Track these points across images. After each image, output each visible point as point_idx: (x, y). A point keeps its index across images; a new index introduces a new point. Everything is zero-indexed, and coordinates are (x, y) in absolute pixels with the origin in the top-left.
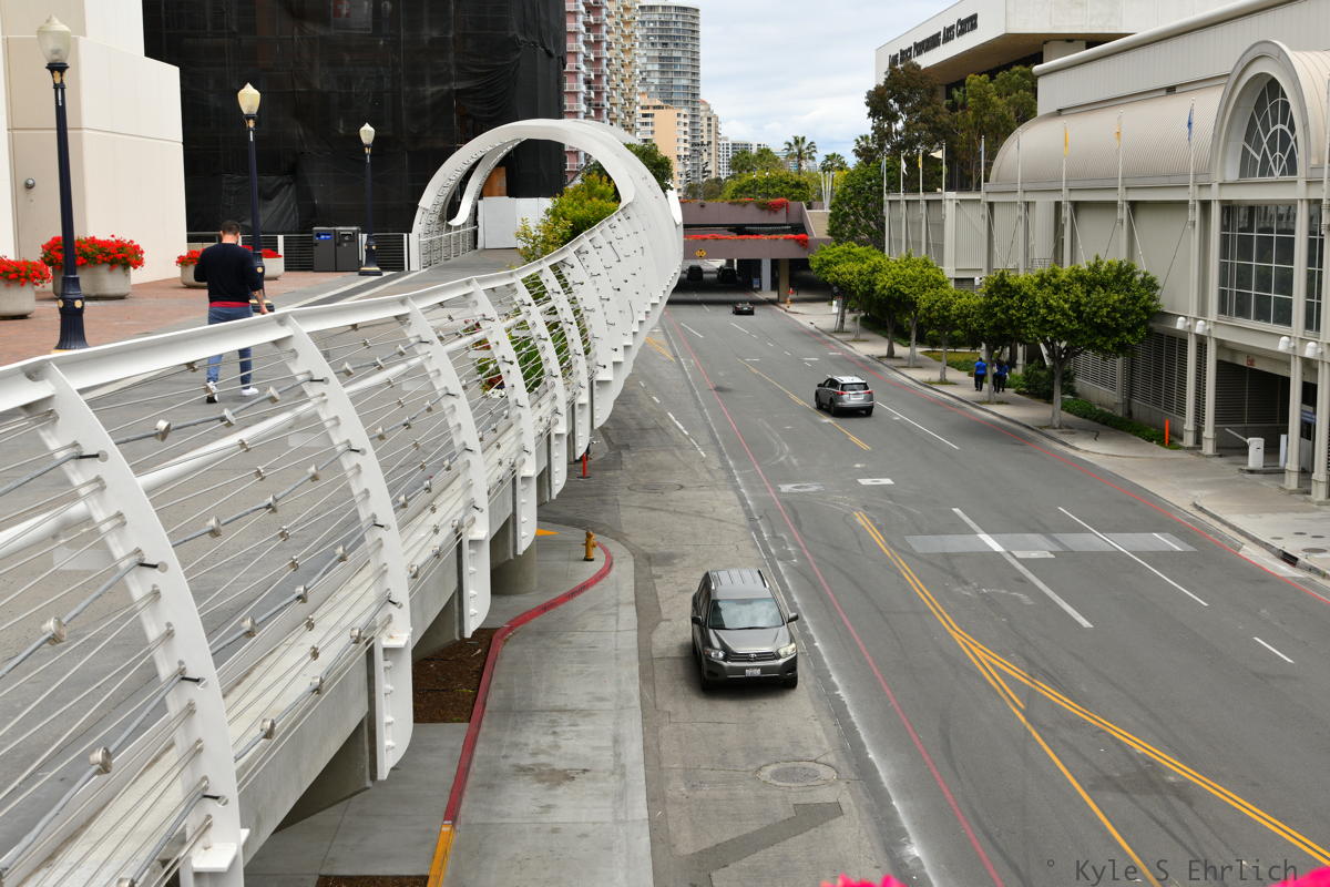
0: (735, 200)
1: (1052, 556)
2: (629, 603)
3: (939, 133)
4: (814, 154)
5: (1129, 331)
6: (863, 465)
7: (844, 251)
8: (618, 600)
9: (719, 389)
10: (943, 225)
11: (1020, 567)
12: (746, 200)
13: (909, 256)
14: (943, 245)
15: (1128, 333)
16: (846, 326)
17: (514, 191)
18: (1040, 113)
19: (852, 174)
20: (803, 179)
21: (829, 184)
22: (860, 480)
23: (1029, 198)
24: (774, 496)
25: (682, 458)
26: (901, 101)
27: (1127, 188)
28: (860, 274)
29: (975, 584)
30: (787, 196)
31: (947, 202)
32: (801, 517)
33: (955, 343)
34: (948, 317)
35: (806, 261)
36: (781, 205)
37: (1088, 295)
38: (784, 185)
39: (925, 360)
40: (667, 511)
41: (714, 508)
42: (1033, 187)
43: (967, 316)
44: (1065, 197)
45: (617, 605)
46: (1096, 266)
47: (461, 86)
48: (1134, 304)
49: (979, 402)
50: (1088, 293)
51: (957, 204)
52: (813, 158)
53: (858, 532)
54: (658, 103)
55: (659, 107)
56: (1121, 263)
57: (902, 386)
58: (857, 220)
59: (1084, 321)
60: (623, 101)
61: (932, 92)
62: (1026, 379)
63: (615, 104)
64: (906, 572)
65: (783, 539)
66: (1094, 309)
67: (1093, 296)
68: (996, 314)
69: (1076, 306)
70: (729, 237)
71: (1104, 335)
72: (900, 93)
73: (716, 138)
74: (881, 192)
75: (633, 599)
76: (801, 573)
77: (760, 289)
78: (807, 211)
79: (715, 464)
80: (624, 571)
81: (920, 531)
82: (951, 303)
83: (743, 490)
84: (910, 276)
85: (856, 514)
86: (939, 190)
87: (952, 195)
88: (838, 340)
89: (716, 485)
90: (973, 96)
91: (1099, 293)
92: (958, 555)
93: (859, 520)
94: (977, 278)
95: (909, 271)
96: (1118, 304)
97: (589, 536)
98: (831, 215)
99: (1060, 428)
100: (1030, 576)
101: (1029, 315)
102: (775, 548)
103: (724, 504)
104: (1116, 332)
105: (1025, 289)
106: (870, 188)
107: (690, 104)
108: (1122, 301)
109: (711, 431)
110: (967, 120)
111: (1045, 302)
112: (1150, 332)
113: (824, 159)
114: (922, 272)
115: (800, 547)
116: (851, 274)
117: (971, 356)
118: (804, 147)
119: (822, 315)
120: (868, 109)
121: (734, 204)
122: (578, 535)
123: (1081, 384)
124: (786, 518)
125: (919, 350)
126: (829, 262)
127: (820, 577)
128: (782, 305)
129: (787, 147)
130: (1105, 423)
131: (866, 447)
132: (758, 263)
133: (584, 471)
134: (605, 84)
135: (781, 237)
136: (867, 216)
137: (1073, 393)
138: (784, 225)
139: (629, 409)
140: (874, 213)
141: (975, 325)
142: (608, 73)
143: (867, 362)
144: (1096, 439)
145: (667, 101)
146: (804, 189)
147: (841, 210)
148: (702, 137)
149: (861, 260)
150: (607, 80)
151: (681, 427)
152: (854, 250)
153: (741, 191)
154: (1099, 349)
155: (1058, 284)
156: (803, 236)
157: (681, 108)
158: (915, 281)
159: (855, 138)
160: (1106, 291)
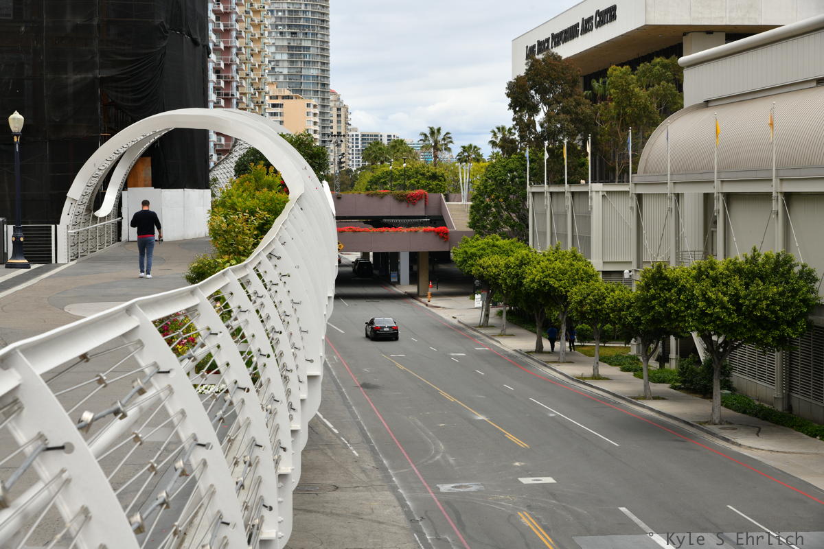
0: (371, 192)
3: (584, 125)
4: (450, 145)
6: (522, 464)
7: (487, 244)
9: (365, 386)
10: (590, 217)
12: (383, 192)
13: (556, 249)
14: (589, 238)
15: (788, 327)
16: (491, 321)
18: (687, 102)
20: (438, 171)
21: (465, 174)
22: (520, 479)
23: (678, 190)
24: (432, 494)
25: (333, 458)
26: (543, 92)
27: (782, 180)
28: (507, 266)
30: (423, 188)
31: (594, 193)
32: (463, 518)
33: (605, 337)
34: (601, 310)
36: (420, 197)
37: (747, 288)
38: (420, 177)
40: (324, 512)
41: (373, 510)
42: (683, 178)
43: (621, 310)
44: (717, 189)
46: (754, 258)
48: (793, 297)
49: (634, 398)
50: (747, 286)
51: (604, 196)
52: (449, 150)
53: (524, 533)
54: (287, 93)
55: (288, 97)
56: (778, 255)
57: (553, 381)
58: (499, 212)
59: (744, 314)
60: (252, 91)
61: (574, 83)
62: (680, 374)
63: (245, 94)
66: (754, 302)
67: (752, 289)
68: (654, 307)
69: (735, 299)
70: (365, 229)
71: (764, 329)
72: (541, 84)
73: (346, 129)
74: (523, 184)
77: (398, 282)
78: (446, 203)
79: (369, 464)
81: (589, 532)
83: (401, 491)
84: (559, 269)
85: (520, 514)
86: (583, 182)
87: (598, 187)
88: (484, 335)
89: (372, 486)
90: (615, 87)
91: (758, 285)
93: (524, 520)
94: (626, 271)
95: (558, 264)
96: (777, 297)
98: (472, 207)
99: (721, 424)
101: (687, 308)
103: (383, 505)
104: (776, 325)
105: (682, 282)
106: (512, 179)
107: (320, 95)
108: (781, 294)
109: (362, 429)
110: (609, 112)
111: (704, 295)
112: (810, 325)
113: (460, 150)
114: (572, 265)
116: (496, 267)
117: (624, 351)
118: (440, 138)
119: (465, 310)
120: (509, 100)
121: (376, 195)
123: (737, 378)
124: (448, 519)
126: (473, 255)
128: (423, 300)
129: (423, 137)
130: (765, 419)
131: (523, 444)
132: (395, 256)
134: (234, 74)
135: (421, 229)
136: (508, 208)
137: (730, 387)
138: (423, 217)
140: (517, 205)
141: (630, 319)
142: (238, 62)
143: (515, 357)
144: (758, 436)
145: (296, 91)
146: (440, 181)
147: (483, 202)
148: (332, 128)
149: (507, 253)
150: (237, 70)
151: (331, 426)
152: (497, 243)
153: (376, 183)
154: (759, 343)
155: (717, 277)
156: (443, 228)
157: (310, 98)
158: (564, 274)
159: (491, 130)
160: (764, 283)
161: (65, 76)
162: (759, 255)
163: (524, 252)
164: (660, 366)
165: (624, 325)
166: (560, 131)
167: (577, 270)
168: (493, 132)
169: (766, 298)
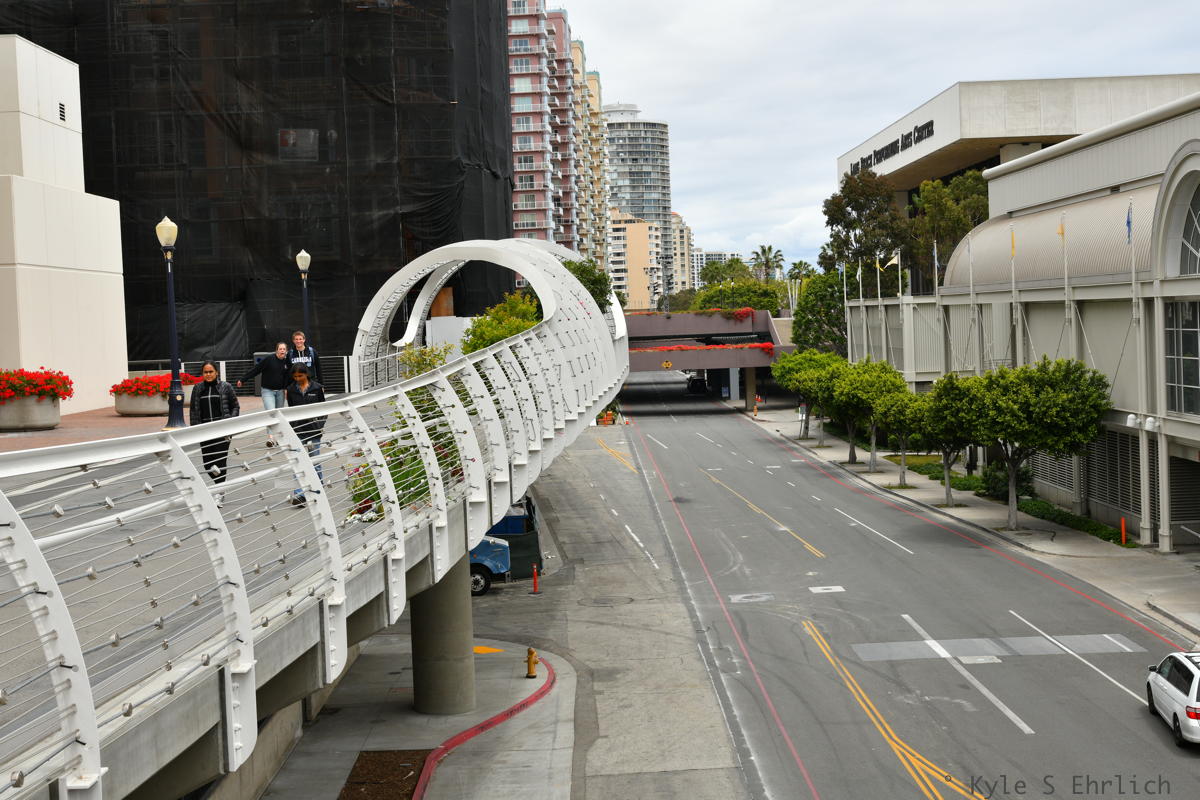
0: (703, 311)
1: (1000, 661)
2: (567, 721)
3: (899, 238)
4: (781, 263)
5: (1080, 430)
6: (816, 573)
7: (805, 358)
8: (556, 717)
9: (678, 500)
10: (902, 329)
11: (965, 673)
12: (712, 310)
13: (868, 361)
14: (902, 349)
15: (1080, 432)
16: (811, 433)
17: (459, 312)
18: (993, 213)
19: (814, 283)
20: (769, 288)
21: (794, 294)
22: (811, 589)
23: (982, 300)
24: (723, 606)
25: (635, 571)
26: (859, 208)
27: (1074, 288)
28: (819, 380)
29: (918, 692)
30: (755, 306)
31: (905, 306)
32: (748, 628)
33: (916, 446)
34: (904, 421)
35: (768, 370)
36: (746, 315)
37: (1037, 396)
38: (751, 294)
39: (885, 465)
40: (615, 625)
41: (662, 621)
42: (985, 289)
43: (921, 420)
44: (1016, 298)
45: (556, 722)
46: (1044, 366)
47: (406, 209)
48: (1083, 403)
49: (936, 506)
50: (1037, 393)
51: (914, 308)
52: (781, 267)
53: (804, 642)
54: (630, 217)
55: (630, 221)
56: (1069, 363)
57: (861, 491)
58: (820, 327)
59: (1034, 422)
60: (592, 217)
61: (889, 198)
62: (984, 481)
63: (585, 220)
64: (851, 682)
65: (728, 650)
66: (1044, 409)
67: (1043, 396)
68: (946, 417)
69: (1025, 406)
70: (696, 347)
71: (1054, 435)
72: (857, 201)
73: (689, 250)
74: (841, 299)
75: (572, 716)
76: (742, 685)
77: (729, 398)
78: (773, 320)
79: (668, 576)
80: (566, 689)
81: (868, 639)
82: (906, 406)
83: (693, 602)
84: (867, 381)
85: (804, 623)
87: (909, 300)
88: (805, 448)
89: (667, 597)
90: (929, 202)
91: (1048, 392)
92: (904, 662)
93: (807, 629)
94: (934, 382)
95: (867, 376)
96: (1067, 404)
97: (530, 653)
98: (795, 322)
99: (1017, 529)
100: (975, 682)
101: (979, 417)
102: (719, 660)
103: (674, 617)
104: (1067, 431)
105: (974, 391)
106: (832, 295)
107: (661, 218)
108: (1071, 401)
109: (667, 544)
110: (925, 225)
111: (994, 404)
112: (1102, 430)
113: (791, 266)
114: (880, 377)
115: (745, 658)
116: (812, 381)
118: (771, 256)
119: (786, 423)
120: (826, 218)
121: (701, 314)
122: (520, 651)
123: (1040, 484)
124: (734, 628)
125: (880, 455)
126: (791, 369)
127: (763, 689)
128: (750, 414)
129: (755, 256)
130: (1062, 524)
131: (819, 554)
132: (727, 370)
133: (535, 587)
134: (574, 201)
135: (746, 346)
136: (831, 323)
137: (1032, 493)
138: (751, 334)
139: (587, 523)
140: (838, 319)
141: (930, 428)
142: (577, 190)
143: (829, 468)
144: (1052, 540)
145: (639, 215)
146: (772, 297)
147: (804, 318)
148: (675, 249)
149: (823, 366)
150: (576, 197)
151: (637, 540)
152: (814, 357)
153: (709, 302)
154: (1052, 449)
155: (1007, 385)
156: (768, 344)
157: (653, 221)
158: (872, 386)
159: (821, 245)
160: (1055, 391)
161: (367, 213)
162: (1049, 363)
163: (835, 365)
164: (968, 473)
165: (924, 434)
166: (877, 247)
167: (885, 382)
168: (823, 248)
169: (1056, 405)
